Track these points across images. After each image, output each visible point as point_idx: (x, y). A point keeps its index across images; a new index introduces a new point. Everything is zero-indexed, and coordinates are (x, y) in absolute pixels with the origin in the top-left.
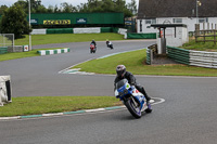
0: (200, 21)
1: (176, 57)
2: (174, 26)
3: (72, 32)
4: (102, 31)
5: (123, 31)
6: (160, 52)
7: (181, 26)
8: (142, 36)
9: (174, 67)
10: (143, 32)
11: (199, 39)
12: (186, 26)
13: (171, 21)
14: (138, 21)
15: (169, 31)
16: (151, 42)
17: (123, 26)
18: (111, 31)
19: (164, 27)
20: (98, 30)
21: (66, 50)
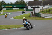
0: (43, 6)
1: (37, 15)
2: (37, 8)
3: (12, 9)
4: (20, 9)
5: (25, 9)
6: (33, 14)
7: (39, 8)
8: (29, 10)
9: (37, 18)
10: (30, 9)
11: (43, 11)
12: (40, 8)
13: (36, 6)
14: (28, 6)
15: (36, 9)
16: (31, 11)
17: (25, 8)
18: (22, 9)
19: (35, 8)
20: (19, 9)
21: (11, 14)
